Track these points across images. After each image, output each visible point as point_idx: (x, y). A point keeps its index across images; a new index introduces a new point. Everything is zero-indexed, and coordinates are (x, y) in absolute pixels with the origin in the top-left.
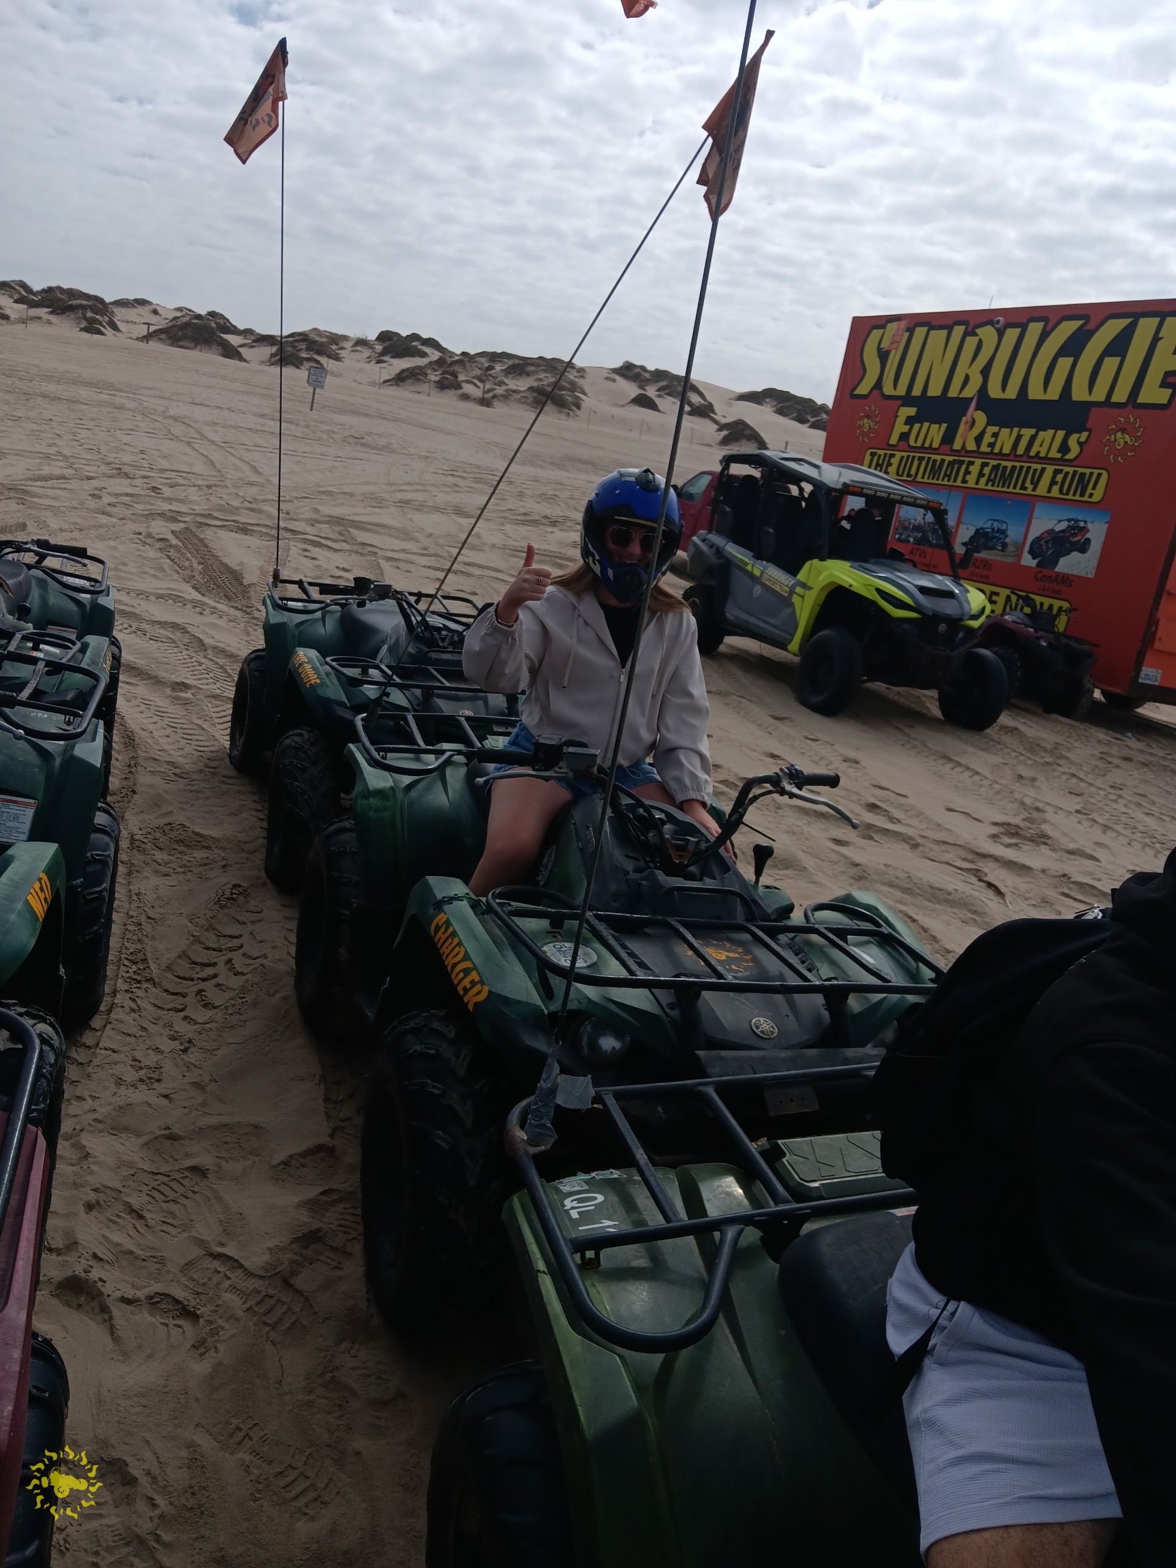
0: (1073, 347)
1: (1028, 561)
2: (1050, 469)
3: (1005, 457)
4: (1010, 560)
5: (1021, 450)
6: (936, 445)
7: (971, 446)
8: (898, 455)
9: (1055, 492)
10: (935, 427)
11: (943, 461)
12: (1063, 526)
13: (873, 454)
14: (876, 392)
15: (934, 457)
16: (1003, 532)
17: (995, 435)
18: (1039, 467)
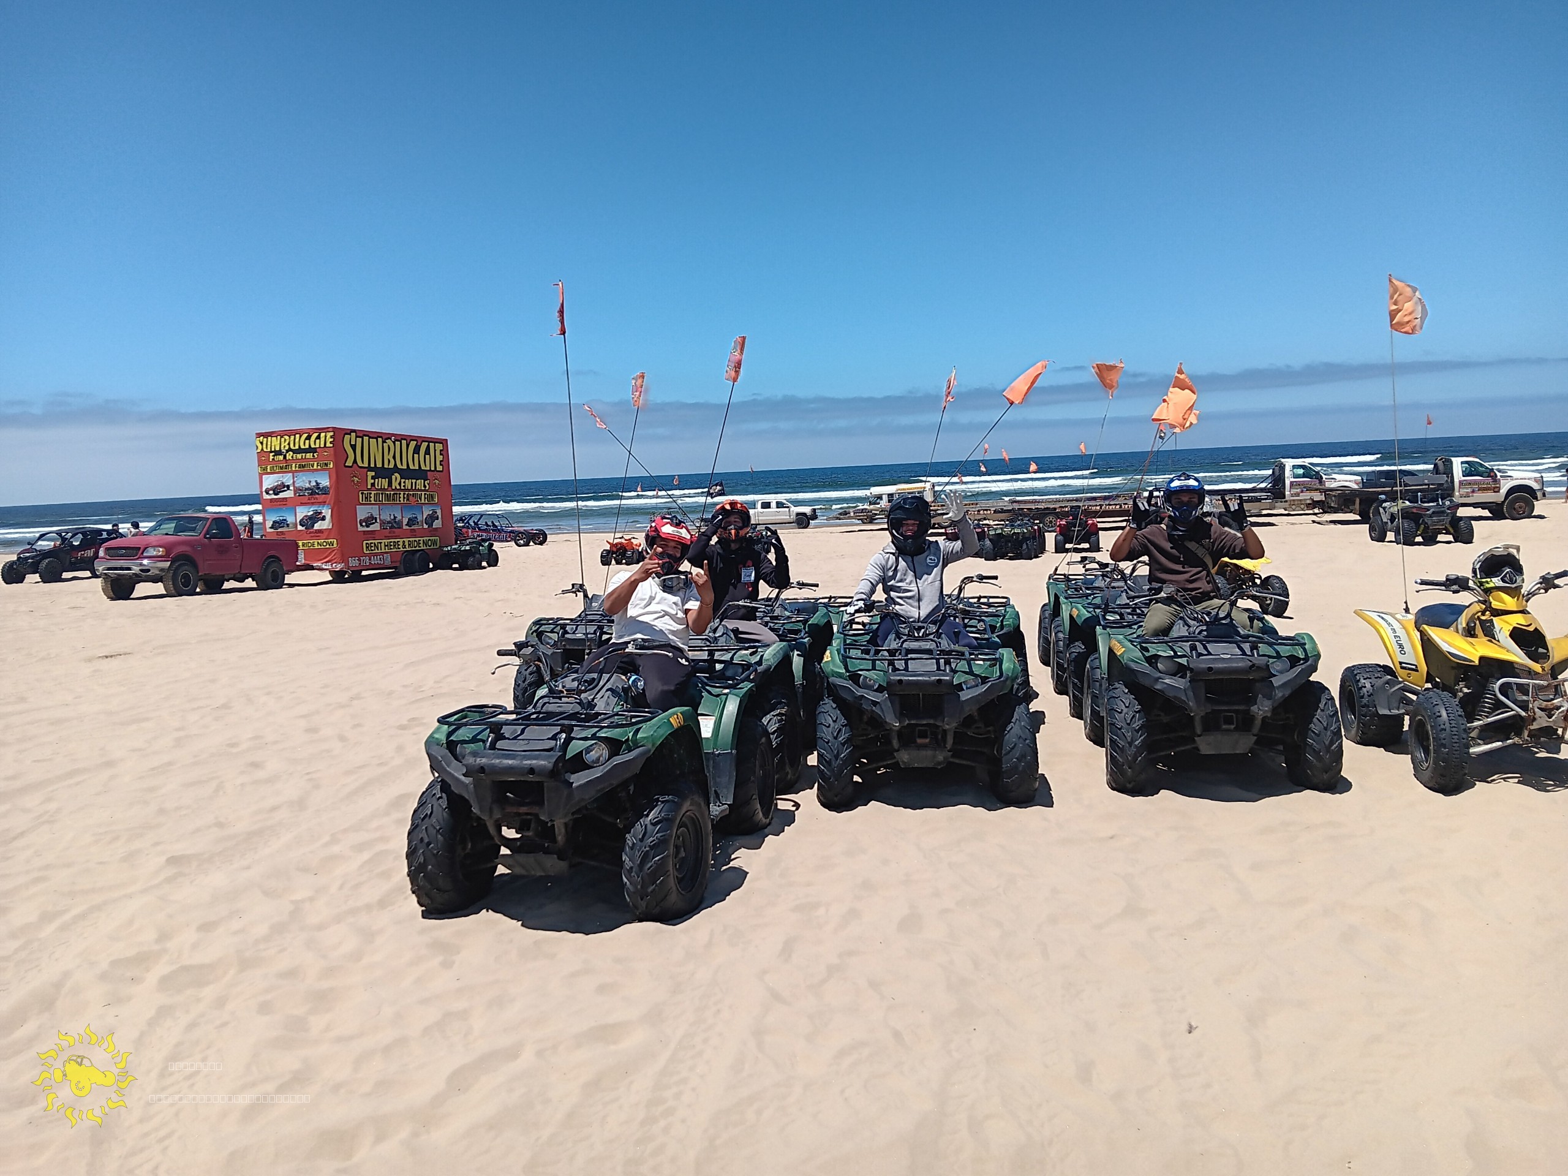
0: (417, 450)
1: (426, 526)
2: (423, 493)
3: (409, 490)
4: (421, 527)
5: (414, 488)
6: (386, 487)
7: (398, 487)
8: (373, 492)
9: (426, 502)
10: (383, 480)
11: (390, 494)
12: (431, 512)
13: (362, 493)
14: (355, 465)
15: (387, 492)
16: (416, 518)
17: (404, 482)
18: (420, 493)
